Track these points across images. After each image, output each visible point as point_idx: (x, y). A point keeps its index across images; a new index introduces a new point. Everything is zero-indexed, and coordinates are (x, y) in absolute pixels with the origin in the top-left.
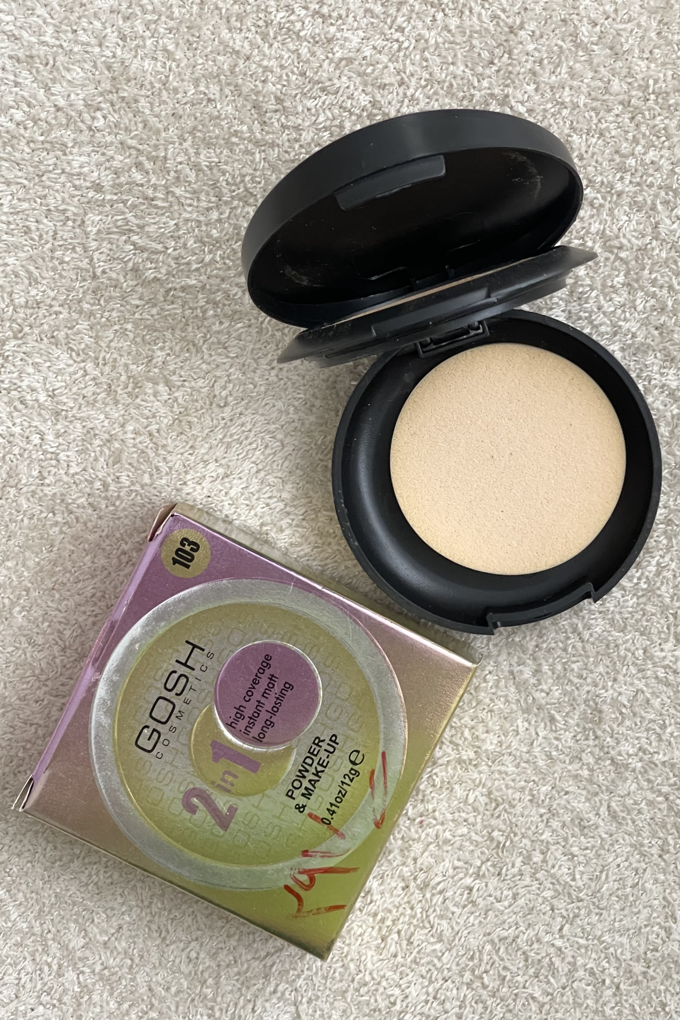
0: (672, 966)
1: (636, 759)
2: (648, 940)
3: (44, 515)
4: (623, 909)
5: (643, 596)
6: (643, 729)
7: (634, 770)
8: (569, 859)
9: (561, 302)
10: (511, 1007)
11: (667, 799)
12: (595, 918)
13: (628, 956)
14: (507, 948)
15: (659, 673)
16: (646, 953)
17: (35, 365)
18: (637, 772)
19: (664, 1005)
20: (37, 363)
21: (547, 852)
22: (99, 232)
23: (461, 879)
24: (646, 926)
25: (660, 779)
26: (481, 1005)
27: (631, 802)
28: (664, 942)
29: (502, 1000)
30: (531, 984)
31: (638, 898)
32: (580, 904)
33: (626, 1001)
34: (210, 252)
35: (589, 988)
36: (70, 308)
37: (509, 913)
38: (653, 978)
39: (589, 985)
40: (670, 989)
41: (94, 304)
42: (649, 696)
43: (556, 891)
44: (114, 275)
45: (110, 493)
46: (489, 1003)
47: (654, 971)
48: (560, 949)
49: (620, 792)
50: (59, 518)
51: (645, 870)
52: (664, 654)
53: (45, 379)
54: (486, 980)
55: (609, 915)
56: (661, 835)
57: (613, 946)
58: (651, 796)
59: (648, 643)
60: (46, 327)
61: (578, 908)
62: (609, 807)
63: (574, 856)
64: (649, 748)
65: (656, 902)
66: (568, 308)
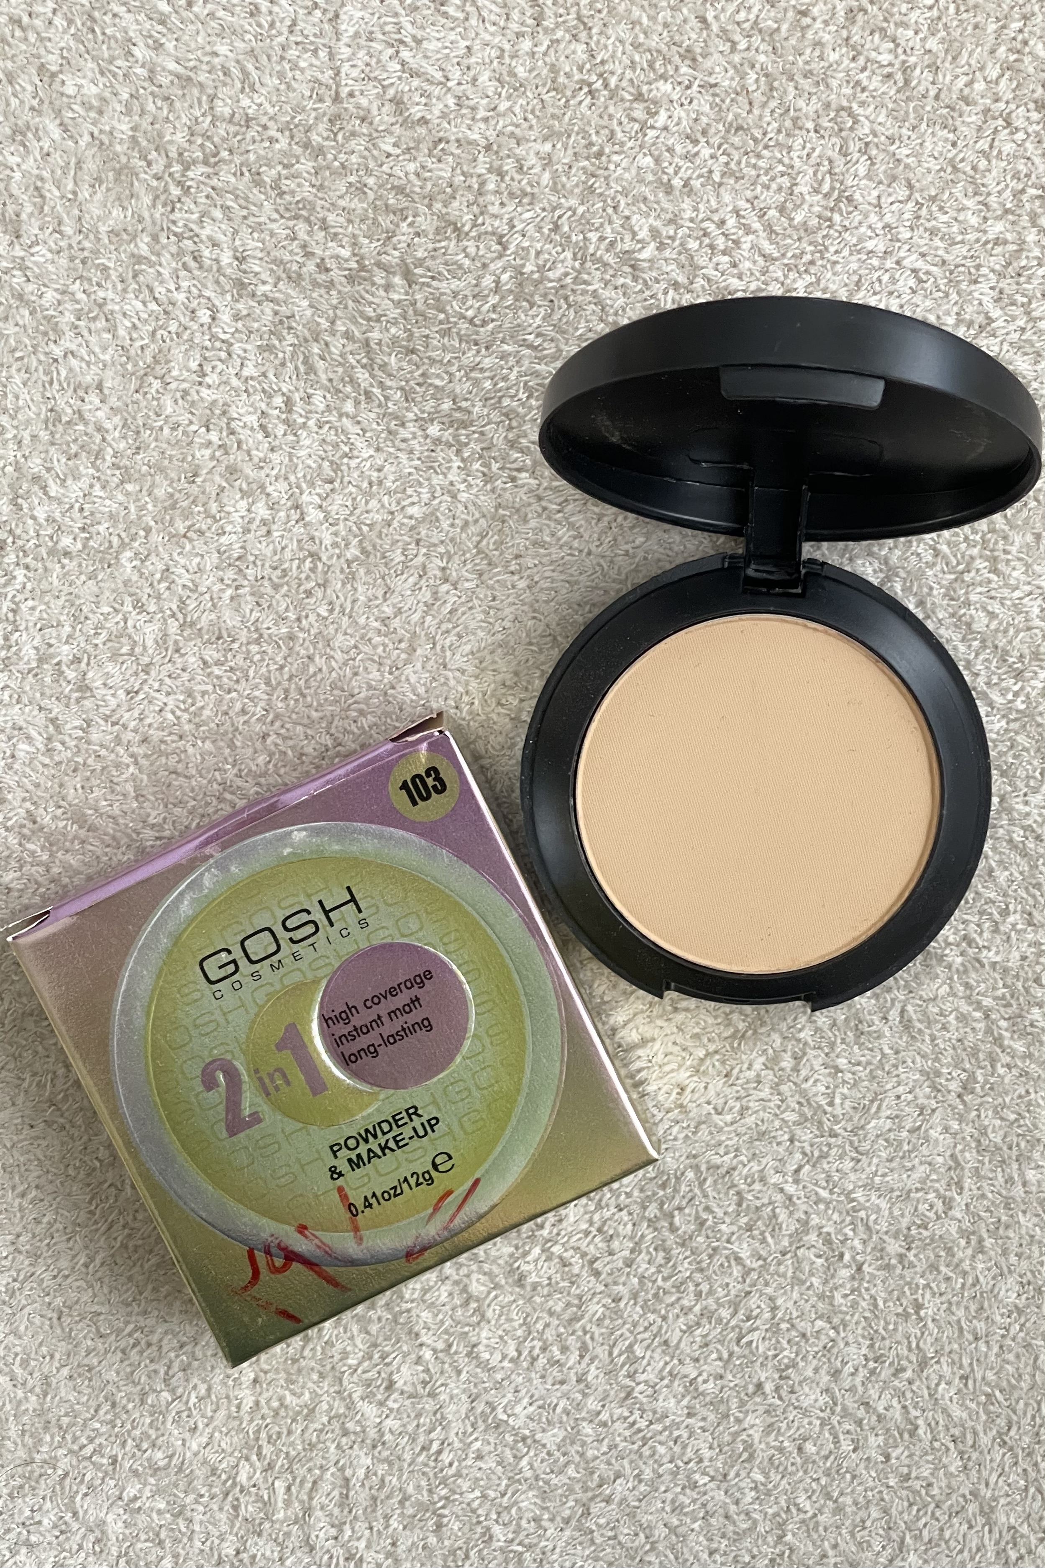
0: (943, 1253)
1: (956, 951)
2: (916, 1210)
3: (194, 428)
4: (890, 1160)
5: (1016, 720)
6: (975, 910)
7: (949, 967)
8: (830, 1074)
9: (991, 275)
10: (704, 1265)
11: (987, 1017)
12: (848, 1165)
13: (884, 1226)
14: (715, 1182)
15: (1015, 835)
16: (909, 1229)
17: (226, 208)
18: (954, 969)
19: (918, 1306)
20: (228, 208)
21: (802, 1058)
22: (357, 35)
23: (672, 1071)
24: (917, 1190)
25: (983, 985)
26: (661, 1254)
27: (936, 1010)
28: (938, 1218)
29: (693, 1253)
30: (739, 1238)
31: (915, 1149)
32: (833, 1140)
33: (867, 1289)
34: (509, 98)
35: (820, 1261)
36: (292, 137)
37: (729, 1133)
38: (912, 1265)
39: (820, 1256)
40: (933, 1285)
41: (327, 139)
42: (994, 864)
43: (802, 1115)
44: (364, 102)
45: (295, 416)
46: (675, 1252)
47: (915, 1256)
48: (790, 1198)
49: (923, 993)
50: (214, 436)
51: (934, 1111)
52: (1027, 809)
53: (236, 232)
54: (677, 1220)
55: (870, 1164)
56: (968, 1066)
57: (865, 1209)
58: (965, 1008)
59: (1009, 789)
60: (252, 157)
61: (829, 1145)
62: (903, 1011)
63: (838, 1070)
64: (978, 939)
65: (940, 1160)
66: (1001, 285)
